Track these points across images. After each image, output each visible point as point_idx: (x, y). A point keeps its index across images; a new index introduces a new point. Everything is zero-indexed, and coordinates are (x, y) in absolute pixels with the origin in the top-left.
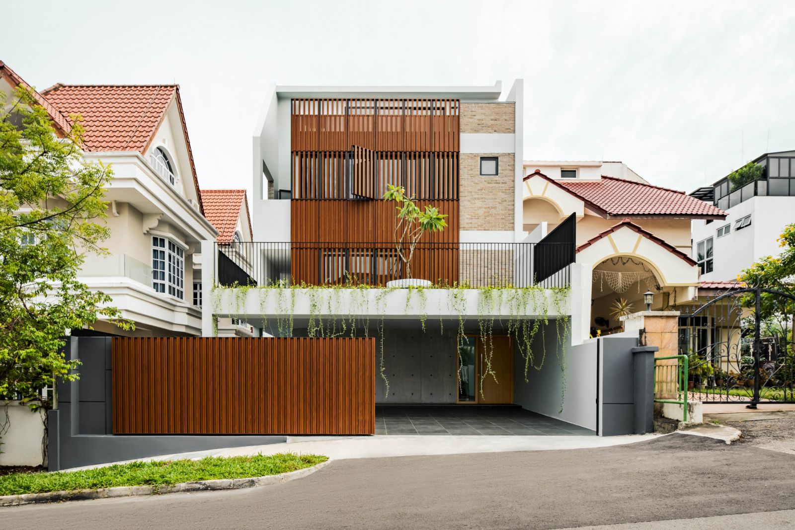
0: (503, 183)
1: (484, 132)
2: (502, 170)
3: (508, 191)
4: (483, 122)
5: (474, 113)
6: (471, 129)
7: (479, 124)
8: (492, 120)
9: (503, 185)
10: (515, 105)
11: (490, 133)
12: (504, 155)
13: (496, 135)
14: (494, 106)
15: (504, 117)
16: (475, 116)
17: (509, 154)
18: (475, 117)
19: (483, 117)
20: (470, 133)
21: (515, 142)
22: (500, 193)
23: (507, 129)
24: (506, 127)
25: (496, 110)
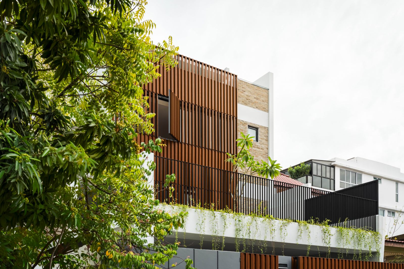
0: (261, 149)
1: (250, 106)
2: (261, 139)
3: (264, 156)
4: (250, 98)
5: (244, 90)
6: (243, 101)
7: (247, 99)
8: (255, 98)
9: (262, 150)
10: (268, 92)
11: (254, 108)
12: (262, 127)
13: (257, 110)
14: (256, 88)
15: (262, 99)
16: (244, 91)
17: (265, 128)
18: (244, 93)
19: (250, 95)
20: (242, 104)
21: (269, 119)
22: (260, 156)
23: (264, 108)
24: (263, 107)
25: (257, 91)
